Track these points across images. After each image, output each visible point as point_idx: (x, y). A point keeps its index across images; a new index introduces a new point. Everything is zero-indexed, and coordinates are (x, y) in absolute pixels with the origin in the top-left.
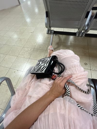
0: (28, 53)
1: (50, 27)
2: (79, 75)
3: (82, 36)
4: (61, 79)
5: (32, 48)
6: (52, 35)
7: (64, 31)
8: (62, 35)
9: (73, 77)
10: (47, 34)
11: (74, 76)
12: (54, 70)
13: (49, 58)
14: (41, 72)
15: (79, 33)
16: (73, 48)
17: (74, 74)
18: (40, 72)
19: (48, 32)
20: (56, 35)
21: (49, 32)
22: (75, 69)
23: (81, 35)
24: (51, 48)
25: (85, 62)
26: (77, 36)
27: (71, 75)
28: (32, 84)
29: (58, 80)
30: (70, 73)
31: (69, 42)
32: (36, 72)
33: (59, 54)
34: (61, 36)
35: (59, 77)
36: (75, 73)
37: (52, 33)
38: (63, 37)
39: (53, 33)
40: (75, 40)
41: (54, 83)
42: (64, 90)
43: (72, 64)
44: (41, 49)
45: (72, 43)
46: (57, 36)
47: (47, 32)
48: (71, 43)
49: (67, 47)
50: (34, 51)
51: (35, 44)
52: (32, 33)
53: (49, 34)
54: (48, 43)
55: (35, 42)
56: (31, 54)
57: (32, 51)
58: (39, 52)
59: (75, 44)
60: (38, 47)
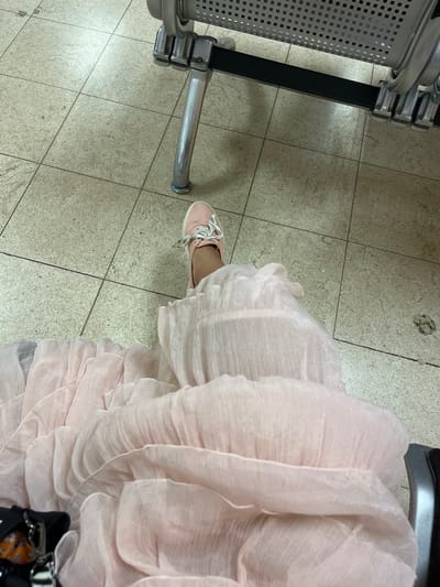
1: (184, 17)
3: (418, 121)
5: (25, 155)
6: (195, 81)
10: (158, 59)
15: (398, 97)
16: (350, 194)
19: (169, 50)
21: (178, 52)
23: (407, 112)
25: (419, 309)
26: (383, 117)
37: (199, 61)
39: (204, 67)
44: (96, 172)
47: (161, 49)
49: (307, 183)
50: (35, 183)
51: (47, 127)
52: (26, 18)
53: (170, 62)
54: (162, 125)
55: (51, 108)
56: (10, 207)
57: (23, 188)
58: (78, 201)
59: (363, 163)
60: (74, 157)
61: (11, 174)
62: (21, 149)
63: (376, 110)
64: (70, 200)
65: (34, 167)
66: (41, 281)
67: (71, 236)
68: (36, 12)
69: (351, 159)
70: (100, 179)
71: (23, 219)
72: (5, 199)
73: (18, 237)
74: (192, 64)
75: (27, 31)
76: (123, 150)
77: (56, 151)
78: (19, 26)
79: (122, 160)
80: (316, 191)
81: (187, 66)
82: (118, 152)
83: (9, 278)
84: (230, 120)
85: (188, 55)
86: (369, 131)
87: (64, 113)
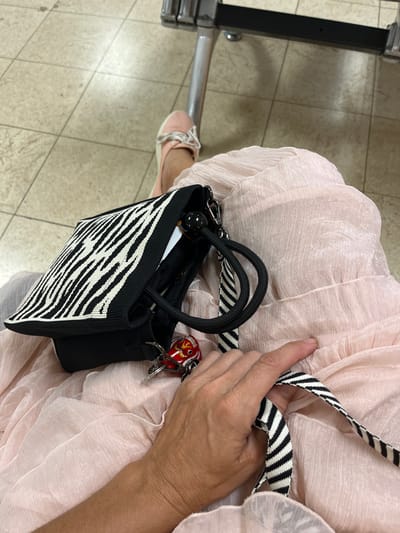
0: (10, 169)
2: (367, 332)
4: (233, 364)
5: (45, 129)
6: (202, 38)
7: (300, 13)
8: (283, 43)
9: (324, 351)
10: (166, 21)
11: (330, 345)
12: (190, 301)
13: (151, 207)
14: (81, 317)
16: (364, 147)
17: (333, 329)
18: (77, 313)
19: (175, 9)
20: (235, 38)
21: (184, 10)
22: (342, 292)
24: (177, 128)
26: (394, 57)
27: (312, 337)
28: (14, 416)
29: (214, 371)
30: (303, 322)
31: (339, 102)
32: (49, 316)
33: (229, 178)
34: (274, 46)
35: (224, 351)
36: (338, 320)
37: (206, 18)
38: (292, 57)
39: (210, 23)
40: (381, 86)
41: (180, 396)
42: (251, 450)
43: (319, 253)
44: (111, 140)
45: (361, 104)
46: (242, 44)
47: (168, 9)
48: (349, 109)
49: (318, 139)
50: (54, 153)
51: (65, 102)
52: (46, 12)
53: (177, 23)
54: (172, 95)
55: (69, 87)
56: (31, 176)
57: (43, 158)
58: (94, 167)
59: (376, 117)
60: (90, 127)
61: (32, 146)
62: (41, 124)
63: (387, 51)
64: (86, 167)
65: (53, 138)
66: (59, 241)
67: (88, 199)
68: (56, 6)
69: (362, 114)
70: (115, 146)
71: (43, 185)
72: (27, 168)
73: (38, 203)
74: (199, 22)
75: (48, 23)
76: (137, 118)
77: (74, 124)
78: (40, 19)
79: (135, 128)
80: (328, 144)
81: (194, 25)
82: (131, 121)
83: (31, 239)
84: (239, 85)
85: (194, 14)
86: (379, 87)
87: (81, 90)
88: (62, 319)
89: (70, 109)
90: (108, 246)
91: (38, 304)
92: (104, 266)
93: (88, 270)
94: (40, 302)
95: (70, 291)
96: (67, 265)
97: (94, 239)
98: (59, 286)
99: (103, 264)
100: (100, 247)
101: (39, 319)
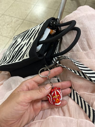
13: (39, 25)
14: (21, 60)
18: (19, 60)
61: (17, 22)
65: (23, 21)
87: (31, 9)
88: (13, 62)
89: (28, 14)
90: (27, 39)
91: (4, 60)
92: (27, 45)
93: (21, 47)
94: (5, 59)
95: (16, 54)
96: (13, 47)
97: (21, 38)
98: (11, 54)
99: (26, 44)
100: (24, 40)
101: (5, 64)
